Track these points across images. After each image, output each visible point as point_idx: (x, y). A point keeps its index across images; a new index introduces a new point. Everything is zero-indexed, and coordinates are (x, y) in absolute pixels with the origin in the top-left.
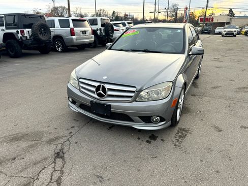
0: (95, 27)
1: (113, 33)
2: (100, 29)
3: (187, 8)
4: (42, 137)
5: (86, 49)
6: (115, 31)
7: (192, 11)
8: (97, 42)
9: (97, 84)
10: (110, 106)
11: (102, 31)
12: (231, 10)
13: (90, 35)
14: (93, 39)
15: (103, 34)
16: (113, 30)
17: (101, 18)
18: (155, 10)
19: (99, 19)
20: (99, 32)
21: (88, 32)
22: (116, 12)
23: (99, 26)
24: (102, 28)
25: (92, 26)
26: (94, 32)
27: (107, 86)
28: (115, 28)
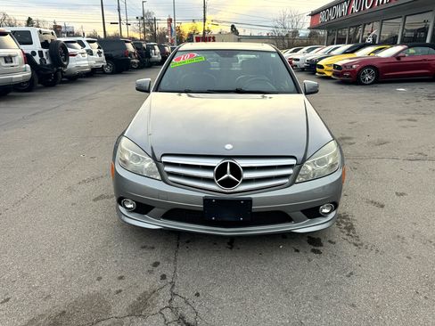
0: (28, 49)
1: (67, 59)
2: (41, 53)
3: (171, 20)
4: (110, 308)
5: (11, 94)
6: (70, 57)
7: (179, 25)
8: (36, 80)
9: (216, 163)
10: (249, 201)
11: (45, 57)
12: (233, 26)
13: (21, 64)
14: (29, 73)
15: (48, 62)
16: (67, 55)
17: (38, 29)
18: (120, 20)
19: (34, 32)
20: (37, 58)
21: (17, 59)
22: (33, 19)
23: (36, 46)
24: (45, 51)
25: (22, 46)
26: (28, 58)
27: (241, 163)
28: (70, 50)
